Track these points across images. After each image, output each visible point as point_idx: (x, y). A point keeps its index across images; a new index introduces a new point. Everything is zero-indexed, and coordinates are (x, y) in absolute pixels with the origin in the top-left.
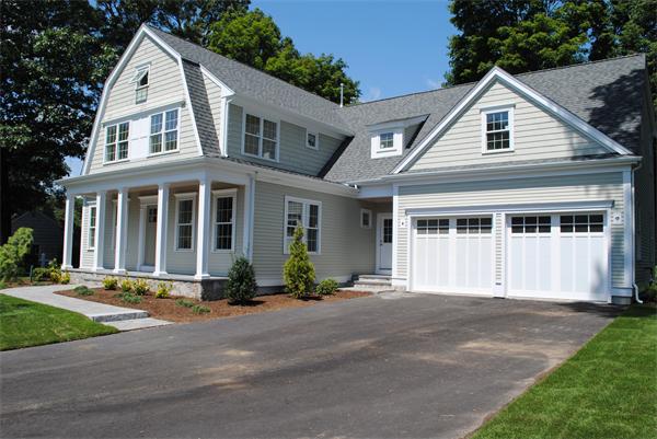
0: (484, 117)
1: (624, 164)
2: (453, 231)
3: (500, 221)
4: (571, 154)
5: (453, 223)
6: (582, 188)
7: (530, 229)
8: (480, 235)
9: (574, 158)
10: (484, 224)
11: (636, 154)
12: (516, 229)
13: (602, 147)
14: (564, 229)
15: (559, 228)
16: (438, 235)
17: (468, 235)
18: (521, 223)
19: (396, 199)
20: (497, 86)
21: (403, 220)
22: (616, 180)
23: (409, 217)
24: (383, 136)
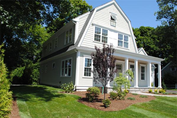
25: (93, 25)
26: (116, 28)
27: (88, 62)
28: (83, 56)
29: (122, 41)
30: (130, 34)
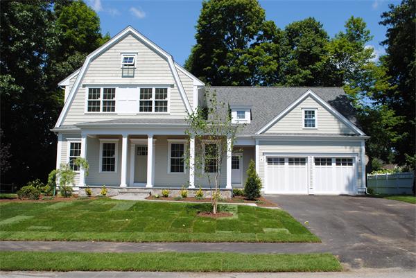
0: (303, 111)
1: (362, 139)
2: (287, 164)
3: (311, 160)
4: (339, 133)
5: (286, 160)
6: (344, 147)
7: (323, 164)
8: (300, 166)
9: (341, 134)
10: (302, 161)
11: (368, 135)
12: (317, 164)
13: (353, 130)
14: (337, 164)
15: (335, 164)
16: (279, 166)
17: (294, 166)
18: (319, 161)
19: (257, 147)
20: (309, 98)
21: (262, 158)
22: (359, 144)
23: (265, 156)
24: (238, 112)
25: (84, 86)
26: (135, 78)
27: (76, 148)
28: (67, 140)
29: (151, 100)
30: (172, 82)
